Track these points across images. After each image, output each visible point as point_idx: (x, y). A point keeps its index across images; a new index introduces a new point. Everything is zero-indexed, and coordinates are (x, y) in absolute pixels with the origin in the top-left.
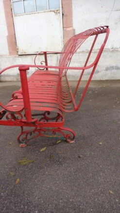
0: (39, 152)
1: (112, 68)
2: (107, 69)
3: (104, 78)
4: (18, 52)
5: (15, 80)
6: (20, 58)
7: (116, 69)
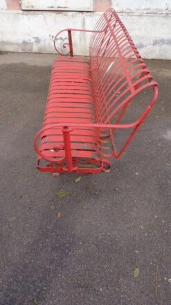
0: (74, 182)
1: (163, 41)
2: (155, 43)
3: (150, 57)
4: (20, 5)
5: (20, 51)
6: (25, 16)
7: (167, 44)
